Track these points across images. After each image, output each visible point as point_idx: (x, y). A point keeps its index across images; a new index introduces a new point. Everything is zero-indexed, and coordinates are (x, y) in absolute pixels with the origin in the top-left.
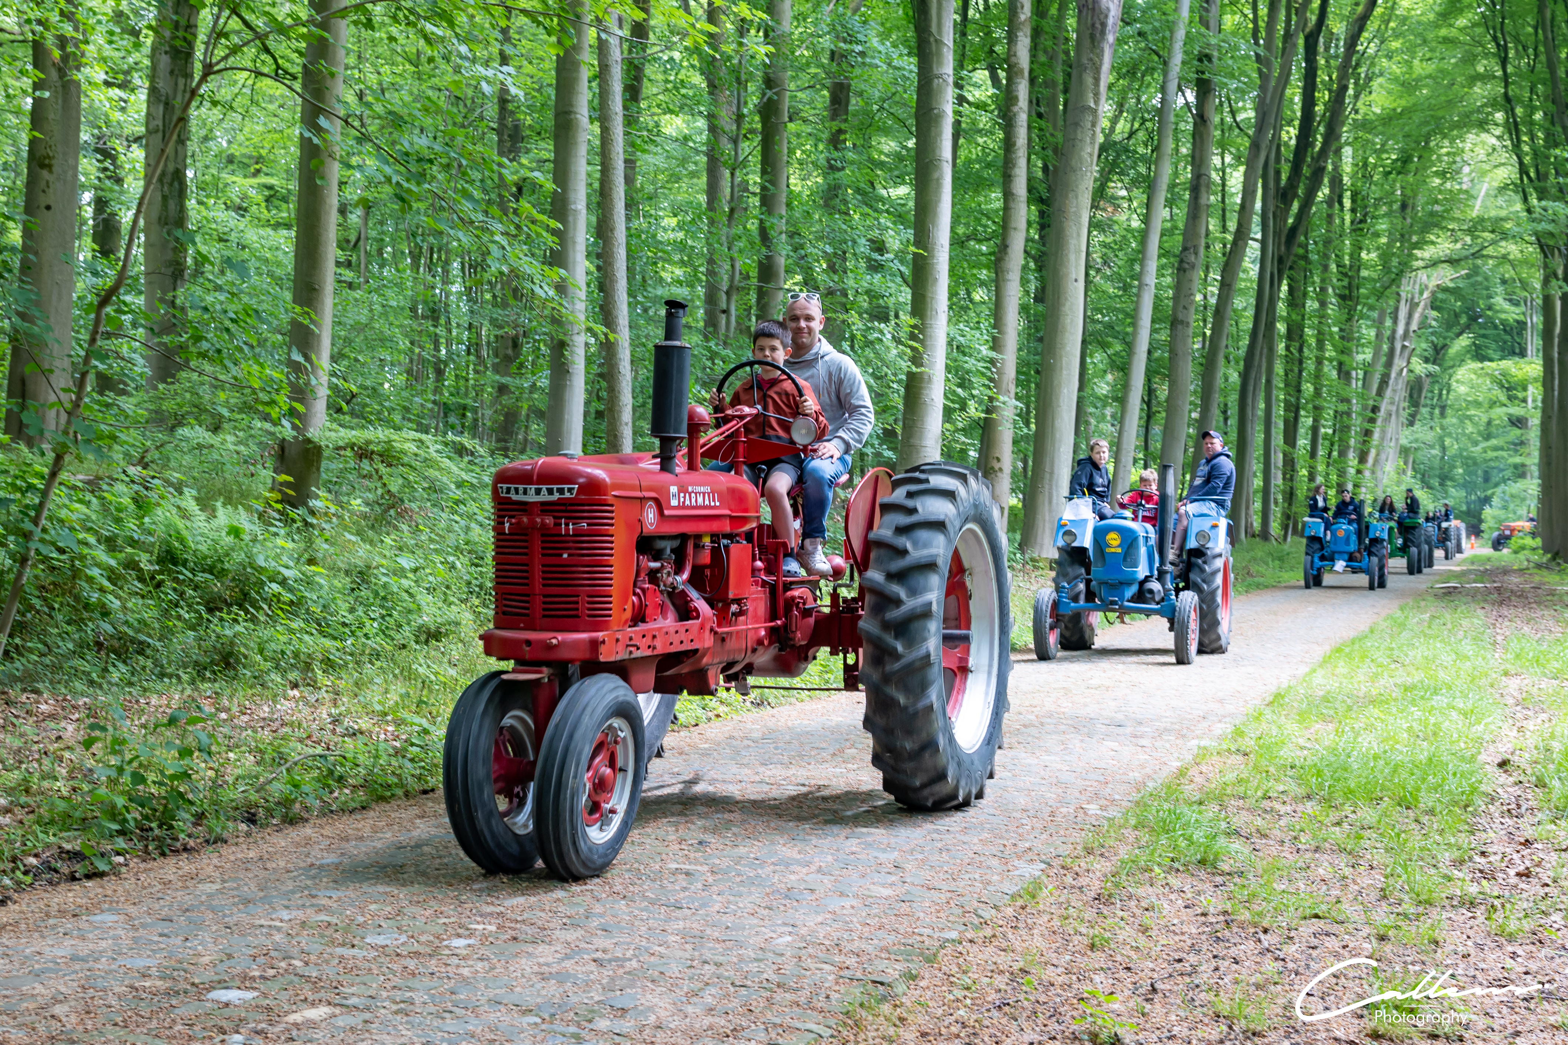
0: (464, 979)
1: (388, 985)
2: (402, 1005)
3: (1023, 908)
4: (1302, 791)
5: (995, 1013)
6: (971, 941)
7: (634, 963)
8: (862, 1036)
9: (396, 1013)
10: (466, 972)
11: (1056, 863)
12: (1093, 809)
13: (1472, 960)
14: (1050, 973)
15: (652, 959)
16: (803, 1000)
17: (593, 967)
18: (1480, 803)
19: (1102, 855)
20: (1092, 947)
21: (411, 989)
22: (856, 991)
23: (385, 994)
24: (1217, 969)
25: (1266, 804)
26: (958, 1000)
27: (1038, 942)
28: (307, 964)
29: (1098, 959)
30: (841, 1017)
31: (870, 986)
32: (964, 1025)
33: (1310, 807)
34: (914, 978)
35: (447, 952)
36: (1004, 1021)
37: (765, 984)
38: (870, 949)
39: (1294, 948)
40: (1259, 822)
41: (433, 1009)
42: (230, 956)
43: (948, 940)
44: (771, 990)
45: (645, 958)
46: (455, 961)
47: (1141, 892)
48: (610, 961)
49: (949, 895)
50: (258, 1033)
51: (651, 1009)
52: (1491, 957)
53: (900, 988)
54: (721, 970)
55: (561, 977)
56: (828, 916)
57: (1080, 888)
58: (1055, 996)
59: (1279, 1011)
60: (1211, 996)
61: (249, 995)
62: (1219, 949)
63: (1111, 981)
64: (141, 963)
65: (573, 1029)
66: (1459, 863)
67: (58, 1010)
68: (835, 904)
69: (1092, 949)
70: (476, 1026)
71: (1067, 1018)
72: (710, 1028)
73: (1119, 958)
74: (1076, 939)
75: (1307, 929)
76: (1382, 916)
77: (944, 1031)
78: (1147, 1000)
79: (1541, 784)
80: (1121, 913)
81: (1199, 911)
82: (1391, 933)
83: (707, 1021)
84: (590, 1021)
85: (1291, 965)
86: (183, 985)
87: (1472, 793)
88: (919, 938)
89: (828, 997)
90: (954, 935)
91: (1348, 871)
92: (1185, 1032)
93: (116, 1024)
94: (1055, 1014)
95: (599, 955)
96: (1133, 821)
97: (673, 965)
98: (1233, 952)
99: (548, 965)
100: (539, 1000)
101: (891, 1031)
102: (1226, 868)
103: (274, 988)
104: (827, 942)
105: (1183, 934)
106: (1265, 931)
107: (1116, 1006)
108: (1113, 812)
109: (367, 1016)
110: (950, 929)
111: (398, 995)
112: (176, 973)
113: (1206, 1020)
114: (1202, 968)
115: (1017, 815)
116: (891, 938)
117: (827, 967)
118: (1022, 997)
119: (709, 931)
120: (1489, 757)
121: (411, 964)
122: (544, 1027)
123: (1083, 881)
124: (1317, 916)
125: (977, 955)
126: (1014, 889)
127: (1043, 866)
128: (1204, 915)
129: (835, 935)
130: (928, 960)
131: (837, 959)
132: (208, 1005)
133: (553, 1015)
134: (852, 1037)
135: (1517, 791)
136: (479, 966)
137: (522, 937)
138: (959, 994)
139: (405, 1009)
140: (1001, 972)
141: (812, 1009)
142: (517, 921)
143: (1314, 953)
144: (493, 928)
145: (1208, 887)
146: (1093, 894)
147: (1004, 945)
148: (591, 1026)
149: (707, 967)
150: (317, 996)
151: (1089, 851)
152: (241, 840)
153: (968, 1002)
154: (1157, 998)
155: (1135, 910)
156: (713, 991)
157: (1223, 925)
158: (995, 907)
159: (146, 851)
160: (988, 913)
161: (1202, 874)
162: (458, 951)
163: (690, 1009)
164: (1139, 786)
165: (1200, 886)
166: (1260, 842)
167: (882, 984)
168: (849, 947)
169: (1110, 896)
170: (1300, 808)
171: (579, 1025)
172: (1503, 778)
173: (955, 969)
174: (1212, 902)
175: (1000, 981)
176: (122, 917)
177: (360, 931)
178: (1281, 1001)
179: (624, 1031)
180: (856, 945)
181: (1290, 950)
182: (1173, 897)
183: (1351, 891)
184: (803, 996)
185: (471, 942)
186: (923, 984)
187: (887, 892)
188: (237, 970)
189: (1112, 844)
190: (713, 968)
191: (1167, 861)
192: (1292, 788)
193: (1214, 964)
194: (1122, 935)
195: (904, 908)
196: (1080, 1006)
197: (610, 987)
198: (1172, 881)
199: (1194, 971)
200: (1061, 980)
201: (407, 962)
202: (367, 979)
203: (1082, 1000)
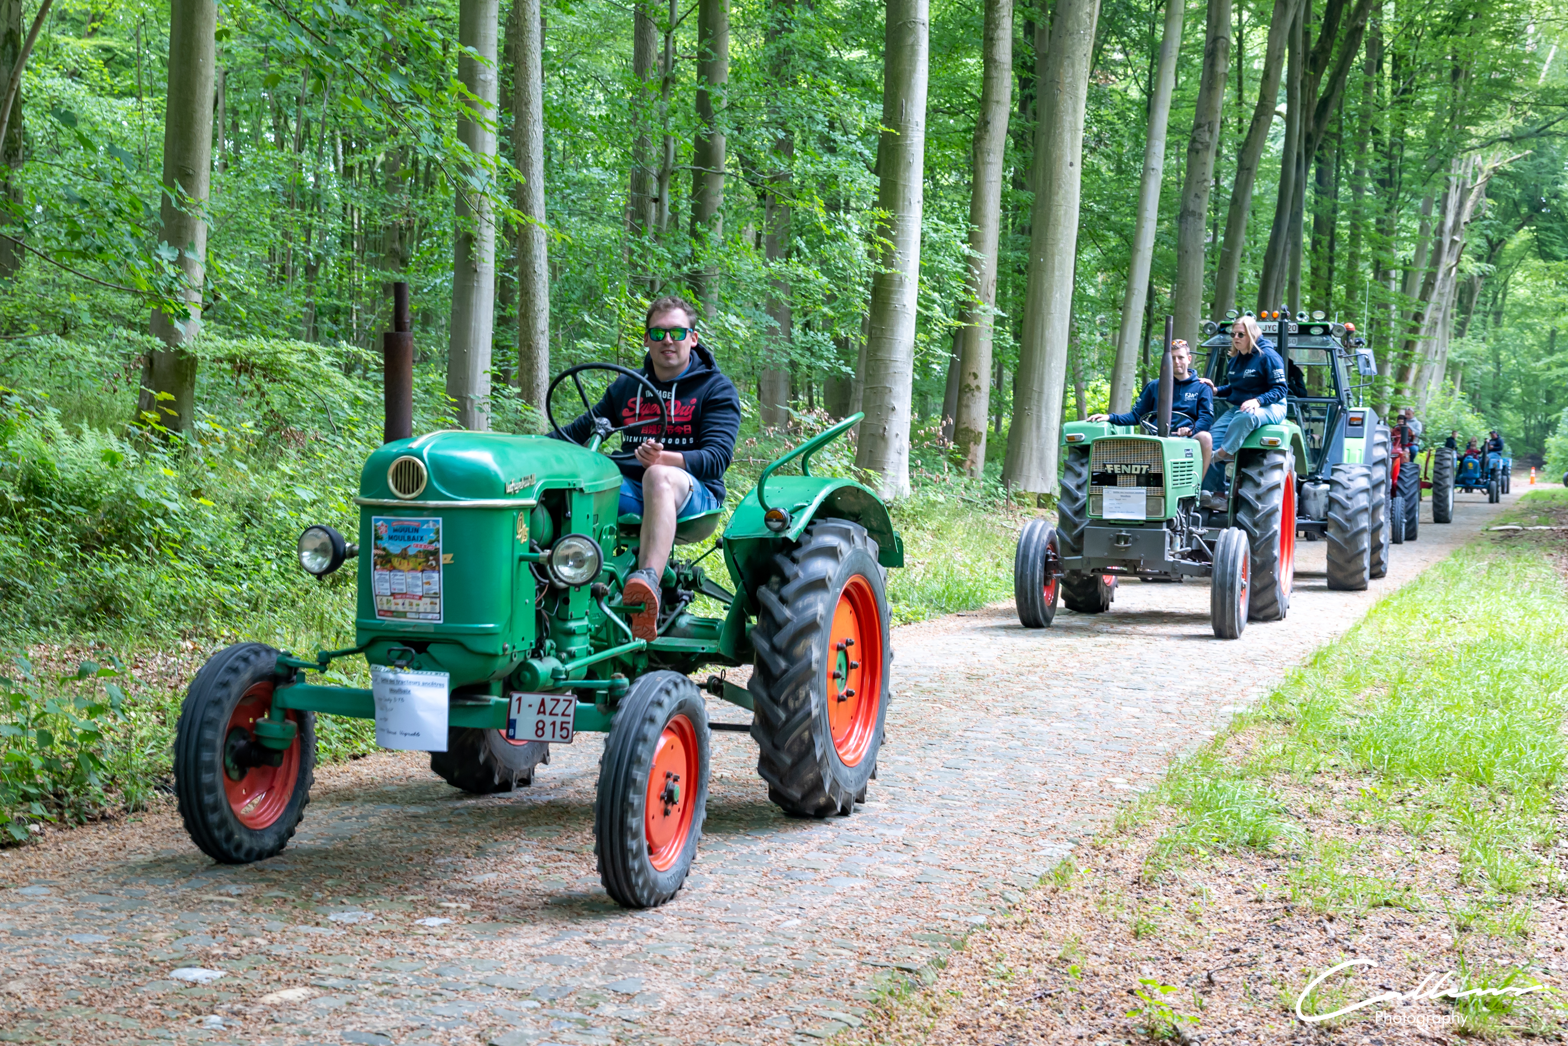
0: (448, 961)
1: (366, 966)
2: (386, 987)
3: (1054, 891)
4: (1357, 765)
5: (1036, 1004)
6: (1000, 927)
7: (632, 946)
8: (894, 1027)
9: (381, 994)
10: (448, 953)
11: (1084, 842)
12: (1120, 783)
13: (1565, 953)
14: (1093, 963)
15: (650, 941)
16: (825, 988)
17: (586, 949)
18: (1564, 781)
19: (1136, 834)
20: (1136, 934)
21: (391, 971)
22: (884, 978)
23: (364, 975)
24: (1279, 960)
25: (1317, 780)
26: (994, 990)
27: (1075, 929)
28: (271, 942)
29: (1143, 948)
30: (870, 1005)
31: (897, 973)
32: (1004, 1017)
33: (1369, 784)
34: (943, 965)
35: (422, 931)
36: (1047, 1013)
37: (780, 970)
38: (891, 934)
39: (1364, 938)
40: (1310, 800)
41: (421, 992)
42: (185, 934)
43: (975, 926)
44: (788, 976)
45: (642, 940)
46: (432, 941)
47: (1184, 874)
48: (604, 943)
49: (970, 876)
50: (234, 1013)
51: (659, 994)
53: (929, 976)
54: (728, 954)
55: (555, 960)
56: (838, 898)
57: (1115, 871)
58: (1101, 987)
60: (1275, 989)
61: (218, 974)
62: (1279, 938)
63: (1161, 972)
64: (89, 939)
65: (577, 1014)
66: (1543, 848)
67: (13, 986)
68: (843, 884)
69: (1136, 938)
70: (472, 1009)
71: (1117, 1010)
72: (728, 1015)
73: (1167, 947)
74: (1117, 926)
75: (1376, 919)
76: (1461, 904)
77: (983, 1022)
78: (1204, 993)
80: (1165, 899)
81: (1253, 897)
82: (1473, 923)
83: (722, 1009)
84: (595, 1006)
85: (1361, 957)
86: (141, 963)
87: (1554, 769)
88: (943, 923)
89: (852, 984)
90: (981, 920)
91: (1418, 855)
92: (1251, 1028)
93: (79, 1003)
94: (1103, 1007)
95: (589, 937)
96: (1168, 798)
97: (675, 948)
98: (1296, 941)
99: (535, 946)
100: (534, 984)
101: (926, 1022)
102: (1279, 850)
103: (243, 966)
104: (841, 926)
105: (1236, 921)
106: (1331, 919)
107: (1170, 999)
108: (1143, 787)
109: (350, 998)
110: (977, 913)
111: (380, 977)
112: (131, 950)
113: (1273, 1015)
114: (1263, 959)
115: (1035, 788)
116: (912, 923)
117: (846, 952)
118: (1065, 988)
119: (707, 913)
121: (387, 944)
122: (545, 1011)
123: (1117, 863)
124: (1387, 904)
125: (1010, 942)
126: (1042, 871)
127: (1071, 846)
128: (1260, 901)
129: (851, 918)
130: (957, 947)
131: (855, 944)
132: (175, 984)
133: (552, 1000)
134: (884, 1028)
136: (461, 946)
137: (501, 916)
138: (996, 983)
139: (390, 991)
140: (1038, 961)
141: (838, 997)
142: (492, 900)
143: (1387, 944)
144: (467, 906)
145: (1259, 870)
146: (1130, 878)
147: (1037, 931)
148: (596, 1012)
149: (712, 950)
150: (291, 976)
151: (1122, 830)
152: (162, 808)
153: (1006, 992)
154: (1216, 990)
155: (1180, 896)
156: (724, 976)
157: (1282, 912)
158: (1023, 890)
159: (61, 818)
160: (1016, 897)
161: (1252, 857)
162: (434, 931)
163: (702, 995)
164: (1171, 758)
165: (1250, 870)
166: (1314, 822)
167: (909, 971)
168: (867, 931)
169: (1151, 879)
170: (1355, 784)
171: (583, 1011)
173: (987, 958)
174: (1267, 887)
175: (1039, 970)
176: (54, 890)
177: (322, 909)
178: (1356, 995)
179: (634, 1017)
180: (874, 929)
181: (1359, 940)
182: (1221, 881)
183: (1423, 876)
184: (824, 984)
185: (446, 920)
186: (953, 972)
187: (899, 872)
188: (196, 948)
189: (1147, 821)
190: (720, 952)
191: (1213, 842)
192: (1346, 761)
193: (1275, 954)
194: (1169, 922)
195: (921, 890)
196: (1130, 998)
197: (610, 971)
198: (1219, 863)
199: (1254, 962)
200: (1106, 970)
201: (381, 941)
202: (341, 958)
203: (1131, 992)
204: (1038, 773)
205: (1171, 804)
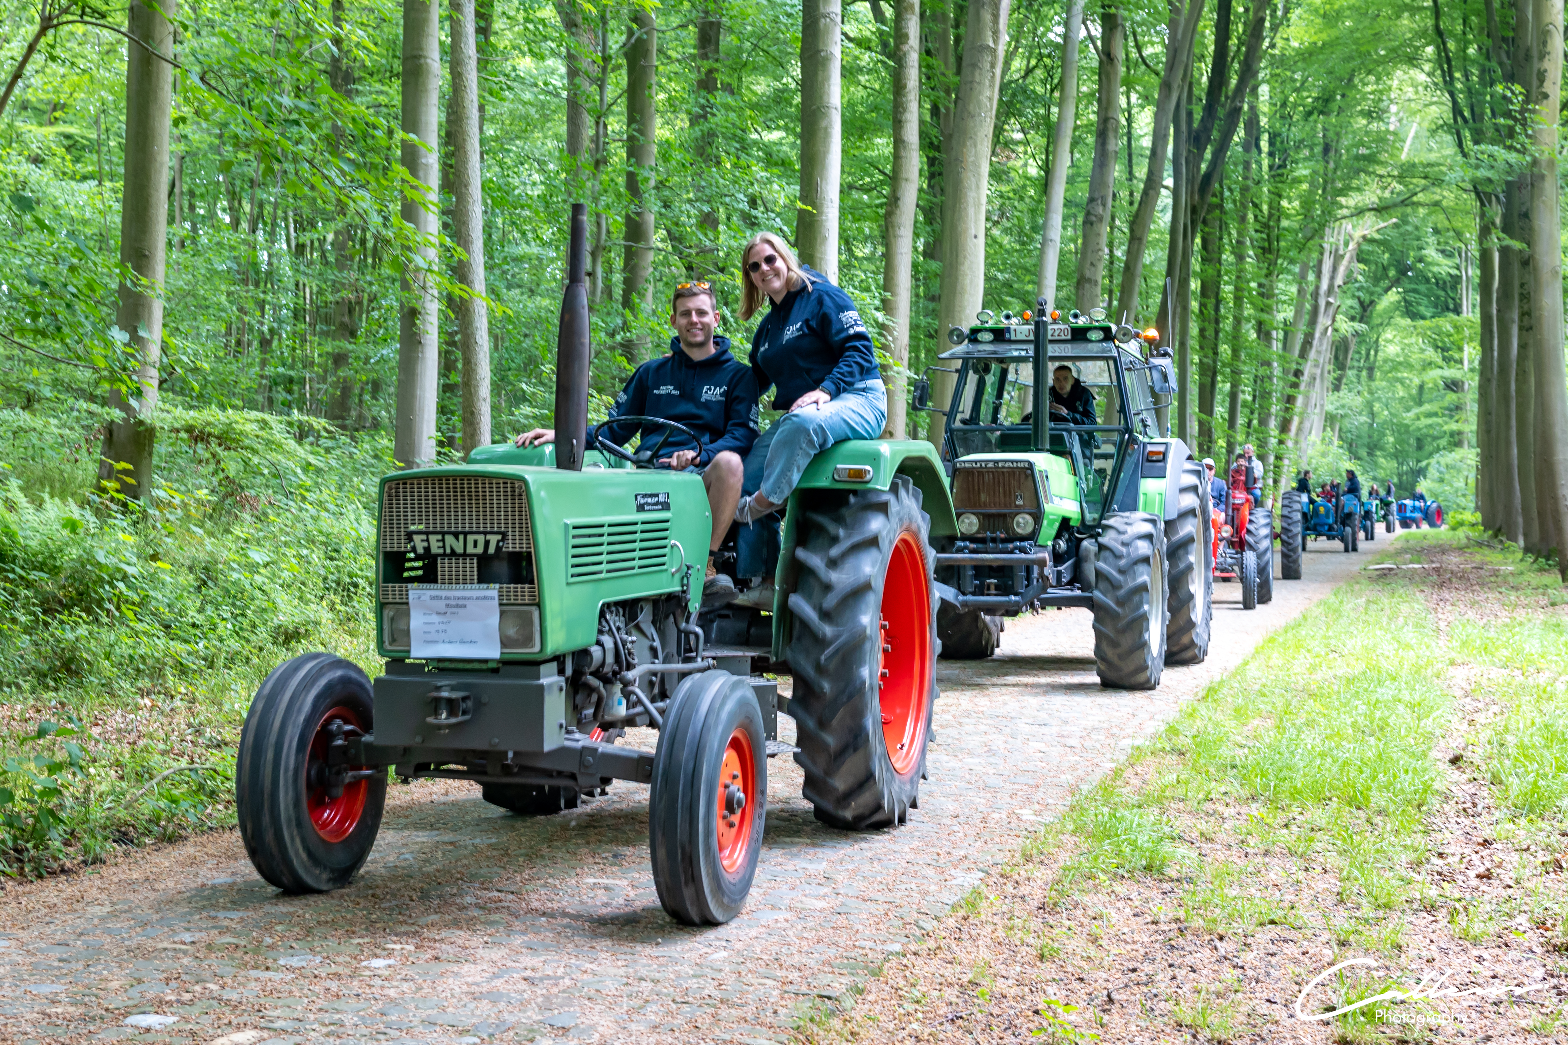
0: (392, 1000)
1: (314, 1007)
2: (332, 1028)
3: (965, 919)
4: (1245, 793)
5: (948, 1026)
6: (915, 954)
7: (567, 982)
9: (327, 1035)
10: (392, 993)
11: (994, 871)
12: (1027, 814)
13: (1436, 964)
14: (1001, 985)
15: (585, 976)
16: (749, 1016)
17: (523, 985)
18: (1435, 802)
19: (1041, 863)
20: (1042, 957)
21: (338, 1011)
22: (805, 1005)
23: (312, 1017)
24: (1174, 978)
25: (1209, 806)
26: (909, 1014)
27: (985, 954)
28: (223, 988)
29: (1048, 970)
30: (792, 1032)
31: (817, 1000)
32: (918, 1039)
33: (1256, 810)
34: (861, 992)
35: (367, 973)
36: (959, 1034)
37: (708, 1001)
38: (812, 963)
39: (1252, 955)
40: (1203, 826)
41: (365, 1031)
42: (140, 981)
43: (891, 953)
44: (715, 1006)
45: (577, 975)
46: (378, 982)
47: (1086, 899)
48: (541, 979)
49: (886, 906)
51: (593, 1027)
52: (1456, 962)
53: (848, 1003)
54: (659, 987)
55: (494, 997)
56: (763, 930)
57: (1022, 898)
58: (1009, 1008)
59: (1243, 1019)
60: (1171, 1006)
61: (171, 1019)
62: (1174, 958)
63: (1064, 993)
64: (46, 989)
66: (1416, 866)
68: (767, 916)
69: (1041, 961)
71: (1024, 1030)
73: (1070, 969)
74: (1024, 950)
75: (1263, 937)
76: (1341, 920)
78: (1104, 1011)
79: (1496, 781)
80: (1067, 923)
81: (1149, 919)
82: (1352, 938)
84: (531, 1040)
85: (1250, 973)
86: (97, 1012)
87: (1425, 791)
88: (861, 951)
89: (775, 1012)
90: (897, 947)
91: (1301, 875)
92: (1147, 1043)
94: (1011, 1027)
95: (528, 973)
96: (1071, 827)
97: (609, 983)
98: (1189, 960)
99: (477, 984)
100: (474, 1020)
102: (1174, 874)
103: (195, 1011)
104: (765, 957)
105: (1134, 942)
106: (1221, 938)
107: (1072, 1018)
108: (1048, 818)
109: (297, 1039)
110: (892, 941)
111: (327, 1018)
112: (87, 999)
113: (1168, 1030)
114: (1159, 977)
115: (948, 821)
116: (832, 952)
117: (770, 982)
118: (975, 1010)
119: (638, 948)
120: (1440, 754)
121: (334, 986)
123: (1024, 890)
124: (1273, 922)
125: (923, 968)
126: (954, 899)
127: (981, 875)
128: (1156, 923)
129: (775, 949)
130: (874, 974)
131: (779, 973)
132: (129, 1030)
133: (491, 1035)
135: (1471, 788)
136: (405, 986)
137: (443, 957)
138: (910, 1007)
139: (336, 1032)
140: (950, 985)
141: (762, 1024)
142: (436, 941)
143: (1274, 960)
144: (411, 948)
145: (1155, 894)
146: (1036, 903)
147: (949, 957)
149: (643, 984)
150: (241, 1020)
151: (1028, 859)
152: (120, 860)
153: (920, 1015)
154: (1115, 1008)
155: (1082, 920)
156: (654, 1008)
157: (1176, 933)
158: (936, 918)
159: (21, 872)
160: (929, 925)
161: (1149, 881)
162: (380, 972)
163: (633, 1027)
164: (1074, 790)
165: (1147, 894)
166: (1206, 847)
167: (829, 998)
168: (789, 961)
169: (1055, 904)
170: (1244, 810)
172: (1454, 775)
173: (902, 983)
174: (1163, 910)
175: (951, 994)
176: (14, 943)
177: (272, 954)
178: (1244, 1009)
180: (797, 959)
181: (1248, 957)
182: (1120, 905)
183: (1306, 896)
184: (749, 1012)
185: (391, 962)
186: (871, 997)
187: (821, 904)
188: (150, 995)
189: (1051, 850)
190: (651, 985)
191: (1112, 868)
192: (1235, 788)
193: (1170, 972)
194: (1071, 945)
195: (841, 920)
196: (1036, 1018)
197: (547, 1006)
198: (1118, 888)
199: (1150, 980)
200: (1013, 991)
201: (328, 983)
202: (289, 1001)
203: (1036, 1012)
204: (951, 807)
205: (1074, 833)
